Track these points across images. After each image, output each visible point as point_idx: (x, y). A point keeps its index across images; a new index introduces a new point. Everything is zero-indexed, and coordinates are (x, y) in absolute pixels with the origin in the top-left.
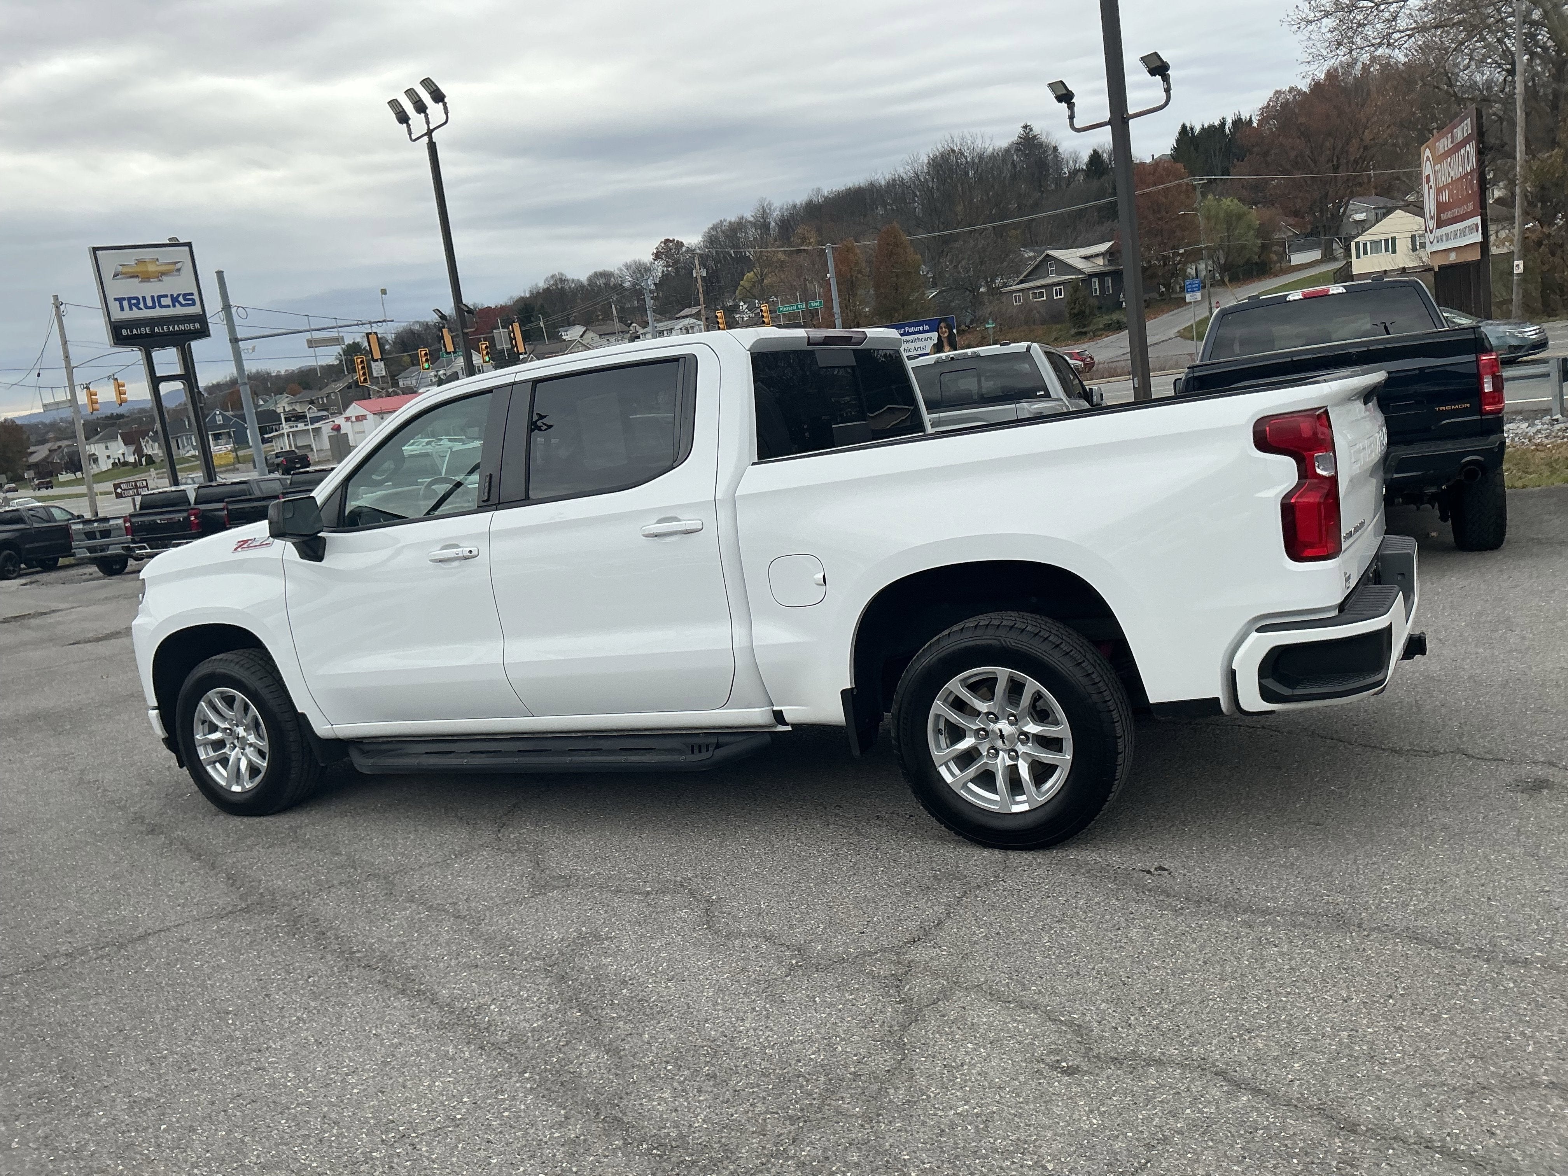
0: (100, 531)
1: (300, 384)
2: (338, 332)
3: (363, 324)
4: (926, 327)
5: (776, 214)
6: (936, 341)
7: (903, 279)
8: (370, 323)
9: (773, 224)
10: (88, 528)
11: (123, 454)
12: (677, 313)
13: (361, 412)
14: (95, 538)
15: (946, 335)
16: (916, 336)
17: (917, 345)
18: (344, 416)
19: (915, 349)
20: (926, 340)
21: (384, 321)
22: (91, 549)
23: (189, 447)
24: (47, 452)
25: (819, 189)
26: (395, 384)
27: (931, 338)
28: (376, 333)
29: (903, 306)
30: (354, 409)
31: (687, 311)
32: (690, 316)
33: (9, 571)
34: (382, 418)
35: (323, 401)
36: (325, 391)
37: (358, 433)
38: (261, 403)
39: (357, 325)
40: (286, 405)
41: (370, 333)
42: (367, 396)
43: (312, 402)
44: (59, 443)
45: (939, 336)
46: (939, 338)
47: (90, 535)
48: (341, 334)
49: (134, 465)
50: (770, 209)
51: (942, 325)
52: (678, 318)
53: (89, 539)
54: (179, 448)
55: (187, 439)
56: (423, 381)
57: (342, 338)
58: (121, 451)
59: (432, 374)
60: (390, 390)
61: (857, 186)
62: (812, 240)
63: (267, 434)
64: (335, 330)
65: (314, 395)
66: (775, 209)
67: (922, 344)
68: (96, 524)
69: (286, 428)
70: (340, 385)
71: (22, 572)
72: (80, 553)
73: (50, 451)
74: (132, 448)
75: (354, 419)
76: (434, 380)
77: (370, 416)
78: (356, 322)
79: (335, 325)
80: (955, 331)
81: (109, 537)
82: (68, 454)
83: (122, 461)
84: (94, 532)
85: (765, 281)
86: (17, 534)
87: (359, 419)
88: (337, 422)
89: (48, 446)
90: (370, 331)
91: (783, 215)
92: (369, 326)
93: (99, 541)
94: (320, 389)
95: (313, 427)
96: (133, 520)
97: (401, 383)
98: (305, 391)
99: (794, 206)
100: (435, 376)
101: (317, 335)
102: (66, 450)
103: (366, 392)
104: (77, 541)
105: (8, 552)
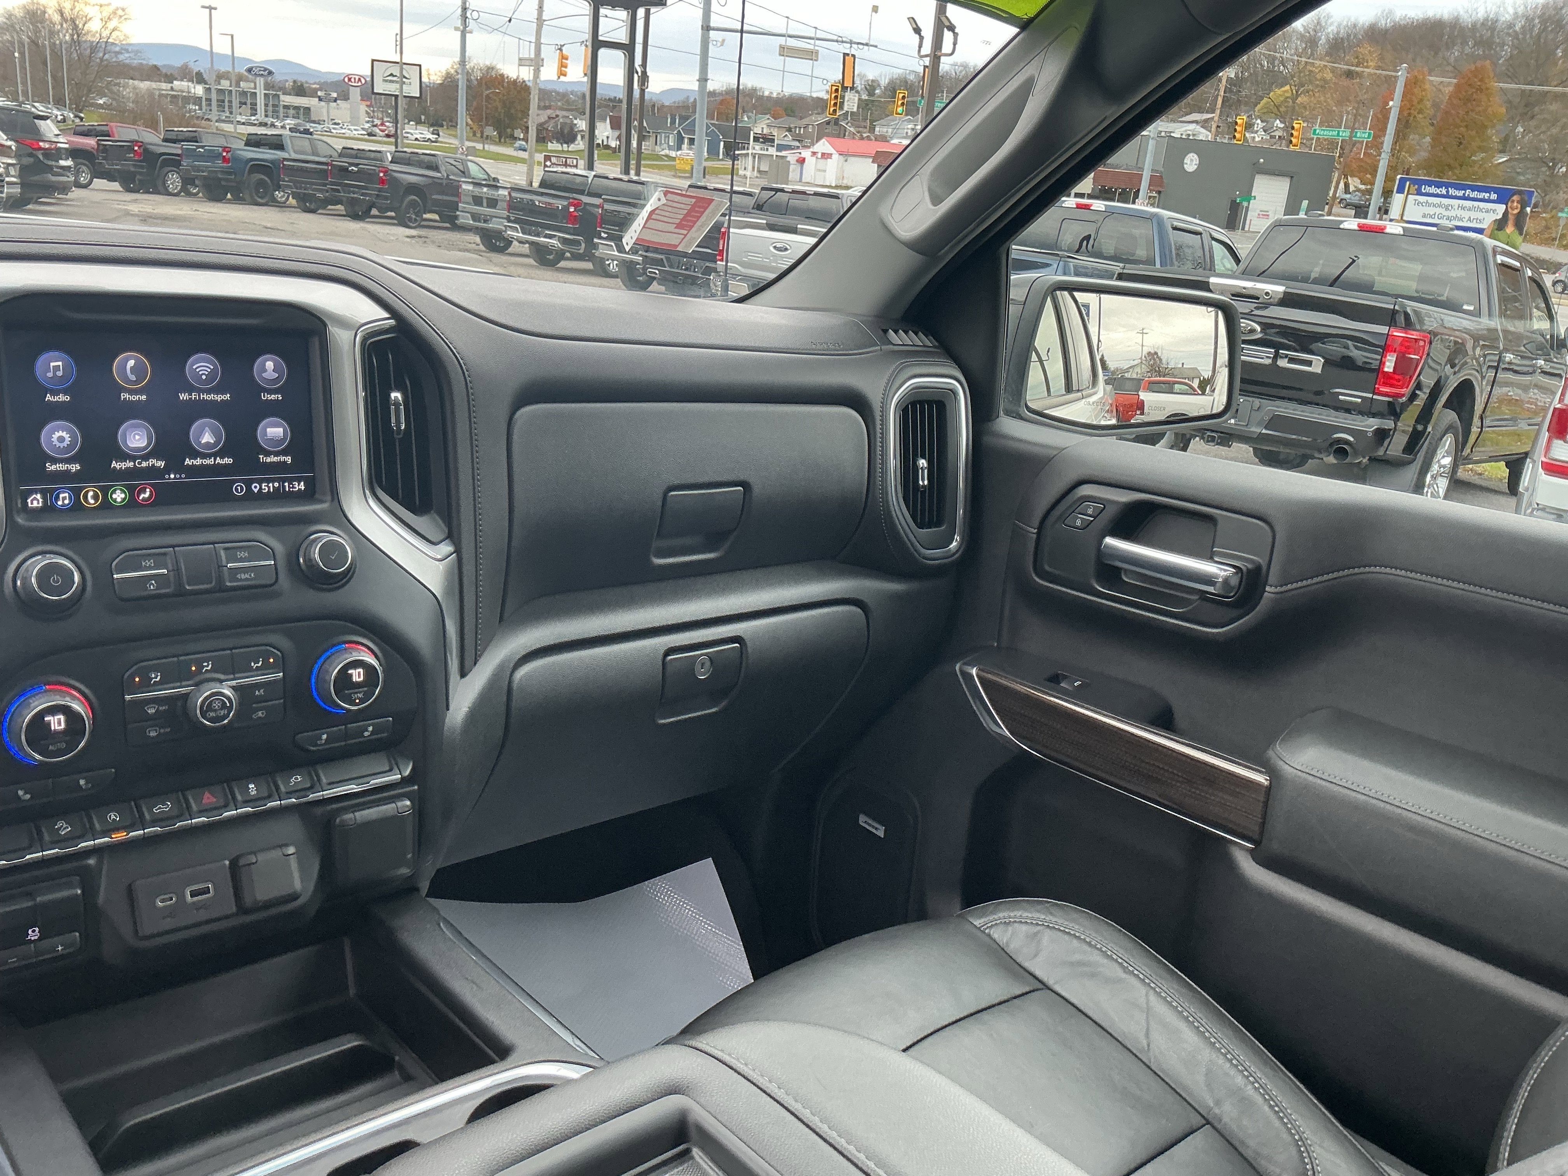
0: (487, 198)
1: (786, 110)
2: (815, 45)
3: (843, 42)
4: (1494, 196)
5: (1332, 29)
6: (1500, 216)
7: (1474, 133)
8: (851, 42)
9: (1323, 40)
10: (477, 191)
11: (608, 137)
12: (1183, 116)
13: (831, 151)
14: (481, 205)
15: (1516, 212)
16: (1476, 204)
17: (1473, 215)
18: (811, 150)
19: (1469, 219)
20: (1487, 211)
21: (867, 45)
22: (475, 217)
23: (665, 146)
24: (547, 119)
25: (1390, 12)
26: (872, 129)
27: (1494, 211)
28: (854, 56)
29: (1461, 166)
30: (823, 146)
31: (1196, 116)
32: (1196, 122)
33: (410, 219)
34: (846, 161)
35: (800, 131)
36: (805, 121)
37: (819, 170)
38: (746, 119)
39: (837, 41)
40: (765, 126)
41: (848, 55)
42: (842, 135)
43: (789, 130)
44: (558, 112)
45: (1506, 211)
46: (1506, 214)
47: (477, 200)
48: (817, 48)
49: (614, 150)
50: (1326, 23)
51: (1515, 198)
52: (1181, 122)
53: (476, 205)
54: (656, 144)
55: (665, 137)
56: (900, 131)
57: (817, 52)
58: (606, 134)
59: (910, 126)
60: (865, 135)
61: (1438, 16)
62: (1370, 64)
63: (738, 150)
64: (812, 41)
65: (793, 122)
66: (1332, 24)
67: (1480, 215)
68: (485, 189)
69: (756, 148)
70: (821, 119)
71: (423, 223)
72: (464, 218)
73: (549, 118)
74: (617, 133)
75: (819, 155)
76: (909, 134)
77: (836, 156)
78: (835, 38)
79: (813, 35)
80: (1528, 209)
81: (494, 207)
82: (564, 125)
83: (605, 143)
84: (481, 197)
85: (1299, 99)
86: (430, 181)
87: (826, 156)
88: (803, 155)
89: (549, 112)
90: (847, 52)
91: (1338, 33)
92: (849, 45)
93: (485, 210)
94: (801, 118)
95: (779, 154)
96: (514, 194)
97: (877, 129)
98: (786, 118)
99: (1355, 26)
100: (913, 129)
101: (792, 42)
102: (561, 120)
103: (842, 133)
104: (464, 203)
105: (415, 197)
